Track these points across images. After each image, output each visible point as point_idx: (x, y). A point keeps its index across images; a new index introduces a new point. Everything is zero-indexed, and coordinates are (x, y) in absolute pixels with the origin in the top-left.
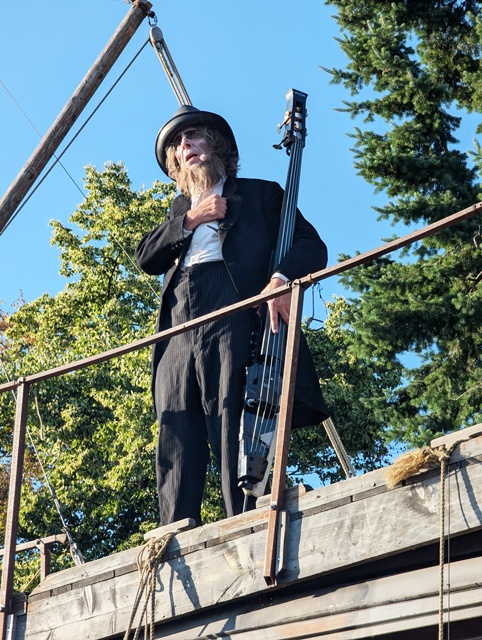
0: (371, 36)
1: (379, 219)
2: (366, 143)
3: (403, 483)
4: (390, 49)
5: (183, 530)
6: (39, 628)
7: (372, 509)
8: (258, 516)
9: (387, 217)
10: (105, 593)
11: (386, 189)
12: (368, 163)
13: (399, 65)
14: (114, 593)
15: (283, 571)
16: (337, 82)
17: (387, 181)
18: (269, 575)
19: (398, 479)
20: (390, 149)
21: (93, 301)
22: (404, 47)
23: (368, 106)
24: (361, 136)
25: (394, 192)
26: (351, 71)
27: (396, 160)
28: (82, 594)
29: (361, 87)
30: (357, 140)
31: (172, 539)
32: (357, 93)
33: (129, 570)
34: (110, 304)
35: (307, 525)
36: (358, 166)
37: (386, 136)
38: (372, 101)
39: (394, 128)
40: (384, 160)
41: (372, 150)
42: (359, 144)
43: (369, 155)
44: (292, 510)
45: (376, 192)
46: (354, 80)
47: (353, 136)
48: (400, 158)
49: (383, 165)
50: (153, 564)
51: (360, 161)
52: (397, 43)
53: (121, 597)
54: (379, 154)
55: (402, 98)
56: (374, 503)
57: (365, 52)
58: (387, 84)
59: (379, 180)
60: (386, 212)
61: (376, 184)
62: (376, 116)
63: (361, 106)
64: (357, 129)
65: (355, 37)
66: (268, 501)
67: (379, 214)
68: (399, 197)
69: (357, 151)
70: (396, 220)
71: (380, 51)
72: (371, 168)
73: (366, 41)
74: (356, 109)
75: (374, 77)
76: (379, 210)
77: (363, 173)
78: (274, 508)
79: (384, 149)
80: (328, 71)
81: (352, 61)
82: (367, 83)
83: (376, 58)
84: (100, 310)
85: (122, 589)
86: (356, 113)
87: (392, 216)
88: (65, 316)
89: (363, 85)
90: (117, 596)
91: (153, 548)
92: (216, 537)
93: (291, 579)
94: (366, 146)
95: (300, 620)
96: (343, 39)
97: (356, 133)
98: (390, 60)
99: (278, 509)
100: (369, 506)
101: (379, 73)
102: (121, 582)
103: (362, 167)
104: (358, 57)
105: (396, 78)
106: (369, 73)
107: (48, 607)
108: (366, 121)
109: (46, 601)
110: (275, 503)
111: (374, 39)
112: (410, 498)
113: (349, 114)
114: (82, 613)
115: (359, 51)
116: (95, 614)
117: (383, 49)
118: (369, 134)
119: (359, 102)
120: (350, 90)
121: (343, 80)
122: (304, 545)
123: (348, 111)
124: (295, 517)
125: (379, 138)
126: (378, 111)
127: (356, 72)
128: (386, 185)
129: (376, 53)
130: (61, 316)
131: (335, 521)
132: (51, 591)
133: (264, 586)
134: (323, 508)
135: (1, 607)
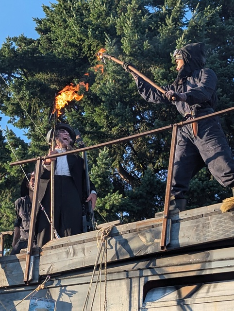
6: (46, 263)
8: (156, 221)
10: (79, 249)
14: (84, 249)
18: (163, 245)
28: (68, 249)
31: (113, 228)
33: (91, 240)
50: (106, 238)
53: (87, 251)
56: (214, 218)
66: (162, 214)
78: (166, 218)
91: (105, 231)
92: (135, 228)
93: (173, 248)
95: (176, 265)
100: (211, 219)
102: (87, 245)
109: (49, 251)
110: (166, 215)
112: (232, 217)
114: (68, 257)
116: (74, 257)
124: (176, 222)
131: (194, 224)
132: (52, 247)
133: (160, 250)
134: (188, 219)
135: (28, 252)
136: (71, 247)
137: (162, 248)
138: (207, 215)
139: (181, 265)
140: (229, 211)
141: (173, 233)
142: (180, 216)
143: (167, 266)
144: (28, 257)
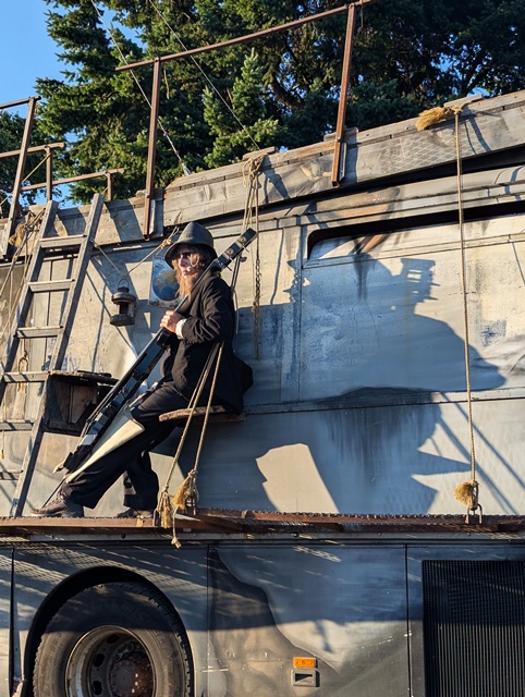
5: (270, 153)
6: (173, 208)
7: (405, 143)
8: (325, 145)
10: (218, 189)
14: (225, 189)
15: (345, 178)
18: (335, 180)
19: (425, 125)
28: (202, 190)
31: (265, 158)
33: (235, 176)
35: (362, 150)
44: (351, 142)
53: (230, 192)
56: (407, 140)
66: (334, 137)
78: (338, 141)
85: (230, 188)
90: (227, 191)
91: (253, 164)
93: (351, 182)
95: (354, 207)
99: (342, 141)
100: (403, 141)
102: (229, 183)
107: (178, 196)
109: (177, 192)
110: (339, 138)
112: (432, 137)
114: (202, 200)
116: (212, 201)
122: (359, 164)
124: (354, 146)
131: (379, 149)
132: (181, 187)
133: (331, 187)
134: (371, 142)
135: (147, 194)
136: (206, 186)
137: (334, 184)
138: (397, 135)
139: (360, 207)
140: (427, 128)
141: (350, 163)
142: (358, 138)
143: (340, 209)
144: (147, 201)
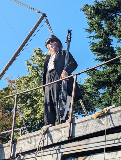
0: (94, 22)
1: (95, 61)
2: (92, 44)
3: (97, 117)
4: (98, 25)
5: (50, 127)
6: (19, 147)
7: (91, 123)
8: (66, 124)
9: (97, 61)
10: (33, 140)
11: (97, 55)
12: (93, 49)
13: (100, 28)
14: (35, 140)
15: (72, 136)
16: (86, 31)
17: (97, 53)
18: (68, 137)
19: (96, 117)
20: (97, 46)
21: (34, 77)
22: (101, 24)
23: (93, 37)
24: (91, 43)
25: (98, 55)
26: (89, 29)
27: (99, 48)
28: (28, 140)
29: (91, 32)
30: (90, 44)
31: (48, 129)
32: (91, 34)
33: (38, 135)
34: (38, 78)
35: (77, 126)
36: (91, 49)
37: (97, 43)
38: (94, 35)
39: (98, 41)
40: (96, 48)
41: (94, 46)
42: (91, 44)
43: (93, 47)
44: (74, 123)
45: (94, 55)
46: (90, 31)
47: (89, 43)
48: (100, 48)
49: (96, 49)
50: (43, 134)
51: (91, 48)
52: (100, 23)
53: (37, 141)
54: (95, 47)
55: (100, 35)
56: (91, 122)
57: (93, 25)
58: (97, 32)
59: (95, 53)
60: (96, 60)
61: (94, 54)
62: (95, 39)
63: (92, 37)
64: (90, 41)
65: (91, 22)
66: (68, 121)
67: (95, 60)
68: (99, 56)
69: (91, 46)
70: (99, 61)
71: (96, 25)
72: (93, 50)
73: (93, 23)
74: (91, 37)
75: (94, 30)
76: (95, 59)
77: (92, 51)
78: (70, 122)
79: (96, 46)
80: (84, 29)
81: (90, 27)
82: (93, 32)
83: (95, 26)
84: (35, 79)
85: (37, 139)
86: (91, 38)
87: (98, 60)
88: (28, 80)
89: (92, 32)
90: (36, 141)
91: (44, 130)
92: (57, 128)
93: (73, 138)
94: (92, 45)
95: (75, 146)
96: (88, 22)
97: (90, 42)
98: (98, 27)
99: (71, 122)
100: (90, 122)
101: (95, 30)
102: (37, 137)
103: (92, 50)
104: (91, 26)
105: (99, 31)
106: (93, 30)
107: (21, 142)
108: (93, 40)
109: (21, 141)
110: (70, 121)
111: (95, 22)
112: (99, 121)
113: (89, 38)
114: (28, 144)
115: (91, 25)
116: (31, 144)
117: (97, 25)
118: (93, 42)
119: (91, 36)
120: (89, 33)
121: (88, 31)
122: (76, 130)
123: (89, 37)
124: (74, 124)
125: (95, 43)
126: (95, 38)
127: (91, 29)
128: (96, 54)
129: (95, 25)
130: (27, 80)
131: (83, 125)
132: (22, 139)
133: (67, 139)
135: (11, 142)
136: (30, 139)
138: (88, 120)
139: (77, 146)
142: (76, 121)
143: (71, 147)
